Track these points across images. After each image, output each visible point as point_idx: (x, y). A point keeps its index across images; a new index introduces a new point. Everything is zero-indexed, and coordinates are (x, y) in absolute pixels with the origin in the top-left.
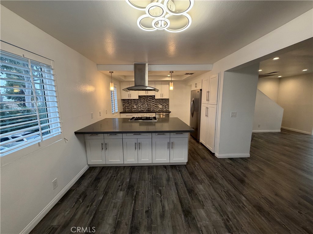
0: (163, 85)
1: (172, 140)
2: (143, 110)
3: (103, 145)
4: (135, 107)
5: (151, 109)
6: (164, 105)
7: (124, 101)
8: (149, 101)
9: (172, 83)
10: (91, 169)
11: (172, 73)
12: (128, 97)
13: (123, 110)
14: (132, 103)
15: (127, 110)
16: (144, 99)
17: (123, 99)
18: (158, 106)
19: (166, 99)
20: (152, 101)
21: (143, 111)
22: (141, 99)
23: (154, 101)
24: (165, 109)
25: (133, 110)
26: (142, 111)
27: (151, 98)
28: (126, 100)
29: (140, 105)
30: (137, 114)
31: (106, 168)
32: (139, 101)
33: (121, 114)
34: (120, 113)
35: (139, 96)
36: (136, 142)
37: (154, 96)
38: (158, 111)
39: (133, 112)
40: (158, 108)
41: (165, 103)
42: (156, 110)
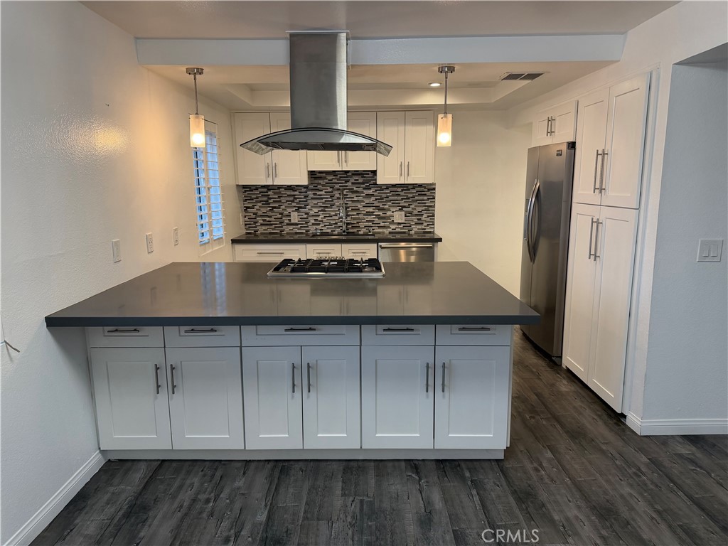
0: (409, 128)
1: (443, 356)
2: (325, 230)
3: (162, 373)
4: (295, 217)
5: (362, 225)
6: (415, 212)
7: (247, 191)
8: (350, 195)
9: (450, 116)
10: (115, 467)
11: (449, 74)
12: (263, 177)
13: (245, 231)
14: (283, 200)
15: (261, 229)
16: (330, 184)
17: (244, 187)
18: (389, 213)
19: (420, 186)
20: (367, 192)
21: (327, 234)
22: (319, 187)
23: (370, 192)
24: (415, 229)
25: (287, 229)
26: (324, 234)
27: (361, 180)
28: (257, 187)
29: (316, 210)
30: (301, 247)
31: (174, 464)
32: (310, 194)
33: (239, 247)
34: (234, 241)
35: (312, 174)
36: (297, 363)
37: (374, 172)
38: (390, 237)
39: (288, 237)
40: (390, 223)
41: (416, 204)
42: (380, 230)
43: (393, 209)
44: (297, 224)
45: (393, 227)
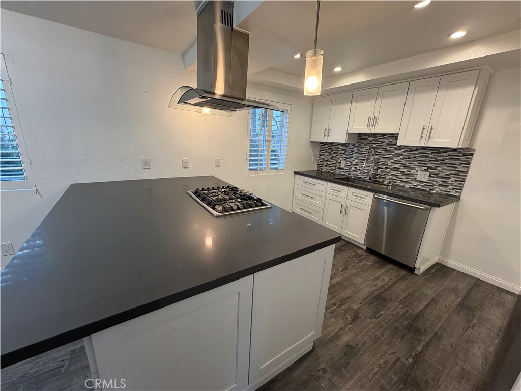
0: (442, 93)
2: (360, 176)
4: (343, 164)
5: (387, 177)
6: (442, 174)
7: (322, 145)
8: (383, 153)
14: (339, 152)
16: (370, 143)
18: (413, 171)
19: (454, 150)
21: (361, 179)
22: (362, 145)
23: (400, 152)
25: (338, 171)
26: (358, 178)
29: (357, 161)
32: (356, 150)
33: (297, 176)
34: (295, 173)
37: (395, 136)
40: (412, 180)
41: (445, 167)
42: (402, 184)
43: (419, 169)
44: (344, 169)
45: (414, 183)
